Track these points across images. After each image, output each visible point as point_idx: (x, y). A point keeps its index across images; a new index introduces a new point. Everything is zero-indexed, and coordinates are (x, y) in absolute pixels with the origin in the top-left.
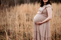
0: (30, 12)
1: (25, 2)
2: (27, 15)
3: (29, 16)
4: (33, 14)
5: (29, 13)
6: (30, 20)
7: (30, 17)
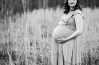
0: (48, 22)
1: (40, 6)
2: (43, 27)
3: (47, 29)
4: (52, 26)
5: (46, 24)
6: (48, 35)
7: (48, 31)
